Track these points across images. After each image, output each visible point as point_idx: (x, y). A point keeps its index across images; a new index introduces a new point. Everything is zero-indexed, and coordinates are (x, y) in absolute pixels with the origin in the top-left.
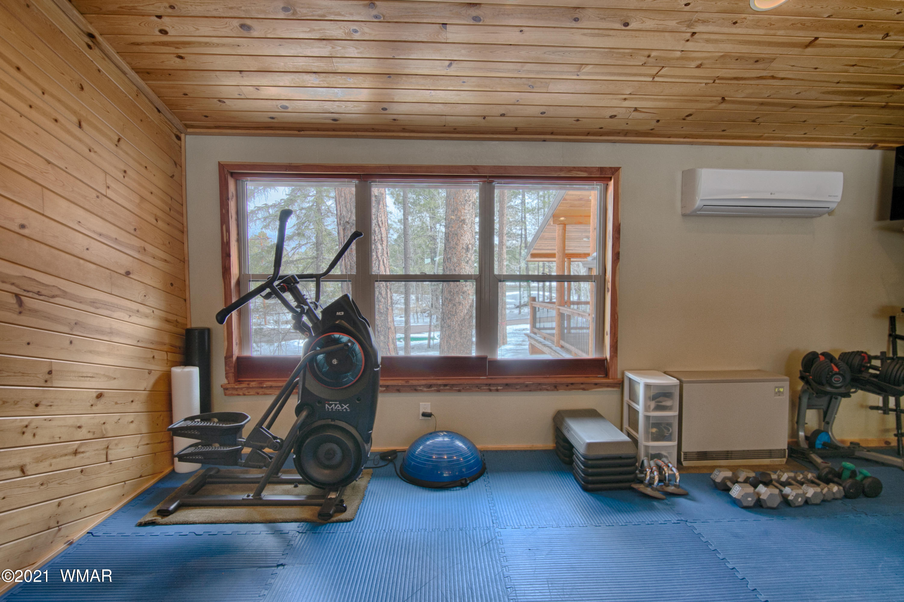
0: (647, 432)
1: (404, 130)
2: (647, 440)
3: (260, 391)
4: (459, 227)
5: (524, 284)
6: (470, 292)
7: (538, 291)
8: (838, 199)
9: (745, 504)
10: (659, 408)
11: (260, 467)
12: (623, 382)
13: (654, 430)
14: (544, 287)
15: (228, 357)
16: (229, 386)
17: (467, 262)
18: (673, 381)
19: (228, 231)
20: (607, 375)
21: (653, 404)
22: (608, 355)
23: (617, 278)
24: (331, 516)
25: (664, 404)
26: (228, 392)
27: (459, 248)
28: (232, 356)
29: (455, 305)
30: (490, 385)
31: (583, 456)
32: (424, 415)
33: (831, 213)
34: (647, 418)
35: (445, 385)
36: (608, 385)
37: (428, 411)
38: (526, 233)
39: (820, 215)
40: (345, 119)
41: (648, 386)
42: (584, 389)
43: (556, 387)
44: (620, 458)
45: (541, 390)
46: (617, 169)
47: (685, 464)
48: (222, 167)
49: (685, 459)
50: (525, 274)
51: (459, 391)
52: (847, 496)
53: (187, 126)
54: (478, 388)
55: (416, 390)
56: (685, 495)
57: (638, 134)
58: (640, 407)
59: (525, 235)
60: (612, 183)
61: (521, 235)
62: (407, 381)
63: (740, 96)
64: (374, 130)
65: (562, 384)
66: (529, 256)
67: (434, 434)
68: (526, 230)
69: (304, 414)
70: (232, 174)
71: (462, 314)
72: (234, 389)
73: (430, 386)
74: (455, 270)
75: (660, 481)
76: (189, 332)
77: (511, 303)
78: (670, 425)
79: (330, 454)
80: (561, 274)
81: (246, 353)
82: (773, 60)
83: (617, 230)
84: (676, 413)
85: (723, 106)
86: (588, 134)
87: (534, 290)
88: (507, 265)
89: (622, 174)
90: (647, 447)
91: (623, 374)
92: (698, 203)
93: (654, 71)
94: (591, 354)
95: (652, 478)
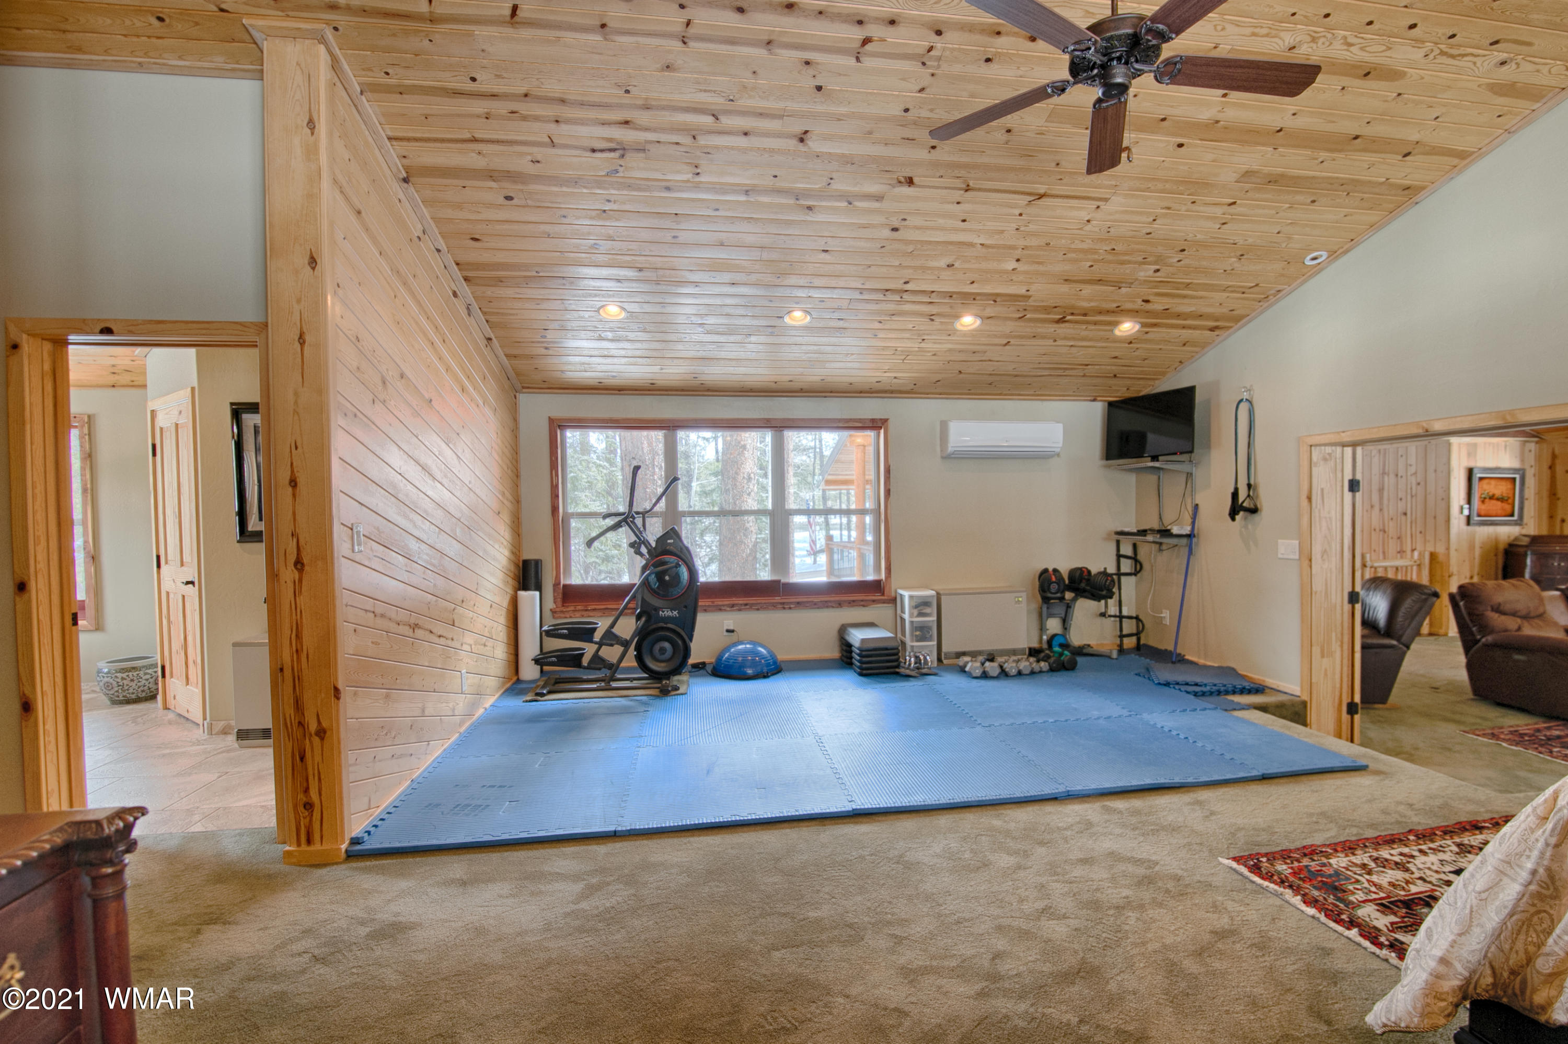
0: (912, 635)
1: (708, 390)
2: (912, 641)
3: (584, 613)
4: (739, 454)
5: (820, 519)
6: (752, 529)
7: (841, 529)
8: (1060, 445)
9: (974, 675)
10: (921, 614)
11: (600, 669)
12: (895, 599)
13: (918, 633)
14: (849, 522)
15: (556, 584)
16: (558, 610)
17: (749, 494)
18: (933, 593)
19: (557, 475)
20: (883, 594)
21: (916, 612)
22: (883, 576)
23: (889, 512)
24: (669, 692)
25: (924, 611)
26: (556, 615)
27: (740, 478)
28: (559, 584)
29: (736, 544)
30: (783, 603)
31: (858, 649)
32: (728, 631)
33: (1058, 455)
34: (912, 622)
35: (746, 605)
36: (884, 602)
37: (731, 628)
38: (821, 445)
39: (1052, 456)
40: (660, 383)
41: (911, 597)
42: (864, 606)
43: (840, 605)
44: (886, 649)
45: (827, 607)
46: (886, 420)
47: (945, 662)
48: (551, 421)
49: (946, 658)
50: (821, 507)
51: (758, 609)
52: (1052, 670)
53: (523, 388)
54: (774, 606)
55: (720, 610)
56: (935, 674)
57: (901, 392)
58: (906, 616)
59: (821, 449)
60: (882, 431)
61: (815, 448)
62: (713, 602)
63: (971, 370)
64: (683, 390)
65: (845, 601)
66: (823, 483)
67: (735, 644)
68: (820, 441)
69: (643, 619)
70: (559, 426)
71: (744, 555)
72: (562, 612)
73: (733, 606)
74: (735, 503)
75: (916, 663)
76: (526, 563)
77: (801, 549)
78: (930, 628)
79: (662, 651)
80: (860, 508)
81: (568, 582)
82: (985, 352)
83: (888, 471)
84: (935, 618)
85: (961, 376)
86: (861, 392)
87: (835, 529)
88: (795, 493)
89: (891, 424)
90: (912, 647)
91: (896, 592)
92: (950, 450)
93: (903, 357)
94: (870, 577)
95: (910, 664)
